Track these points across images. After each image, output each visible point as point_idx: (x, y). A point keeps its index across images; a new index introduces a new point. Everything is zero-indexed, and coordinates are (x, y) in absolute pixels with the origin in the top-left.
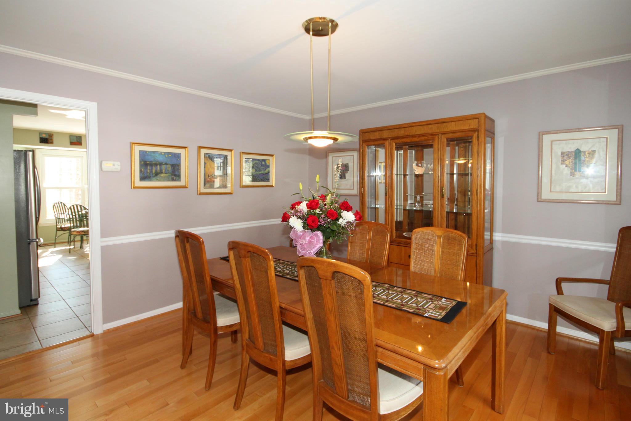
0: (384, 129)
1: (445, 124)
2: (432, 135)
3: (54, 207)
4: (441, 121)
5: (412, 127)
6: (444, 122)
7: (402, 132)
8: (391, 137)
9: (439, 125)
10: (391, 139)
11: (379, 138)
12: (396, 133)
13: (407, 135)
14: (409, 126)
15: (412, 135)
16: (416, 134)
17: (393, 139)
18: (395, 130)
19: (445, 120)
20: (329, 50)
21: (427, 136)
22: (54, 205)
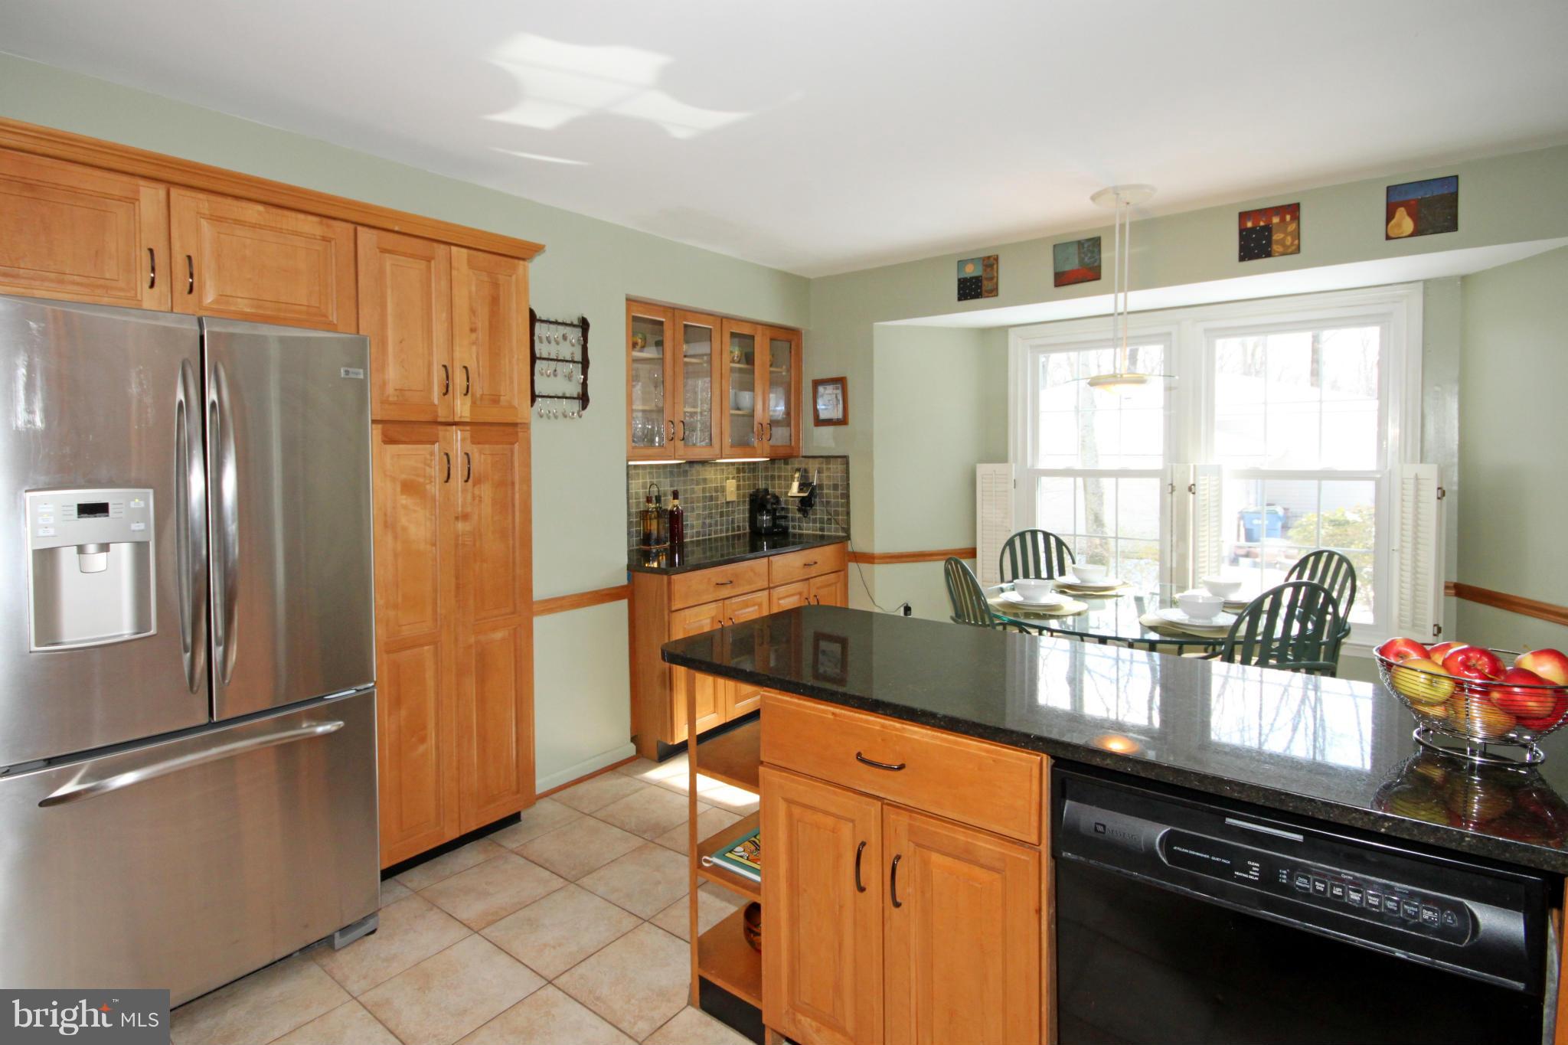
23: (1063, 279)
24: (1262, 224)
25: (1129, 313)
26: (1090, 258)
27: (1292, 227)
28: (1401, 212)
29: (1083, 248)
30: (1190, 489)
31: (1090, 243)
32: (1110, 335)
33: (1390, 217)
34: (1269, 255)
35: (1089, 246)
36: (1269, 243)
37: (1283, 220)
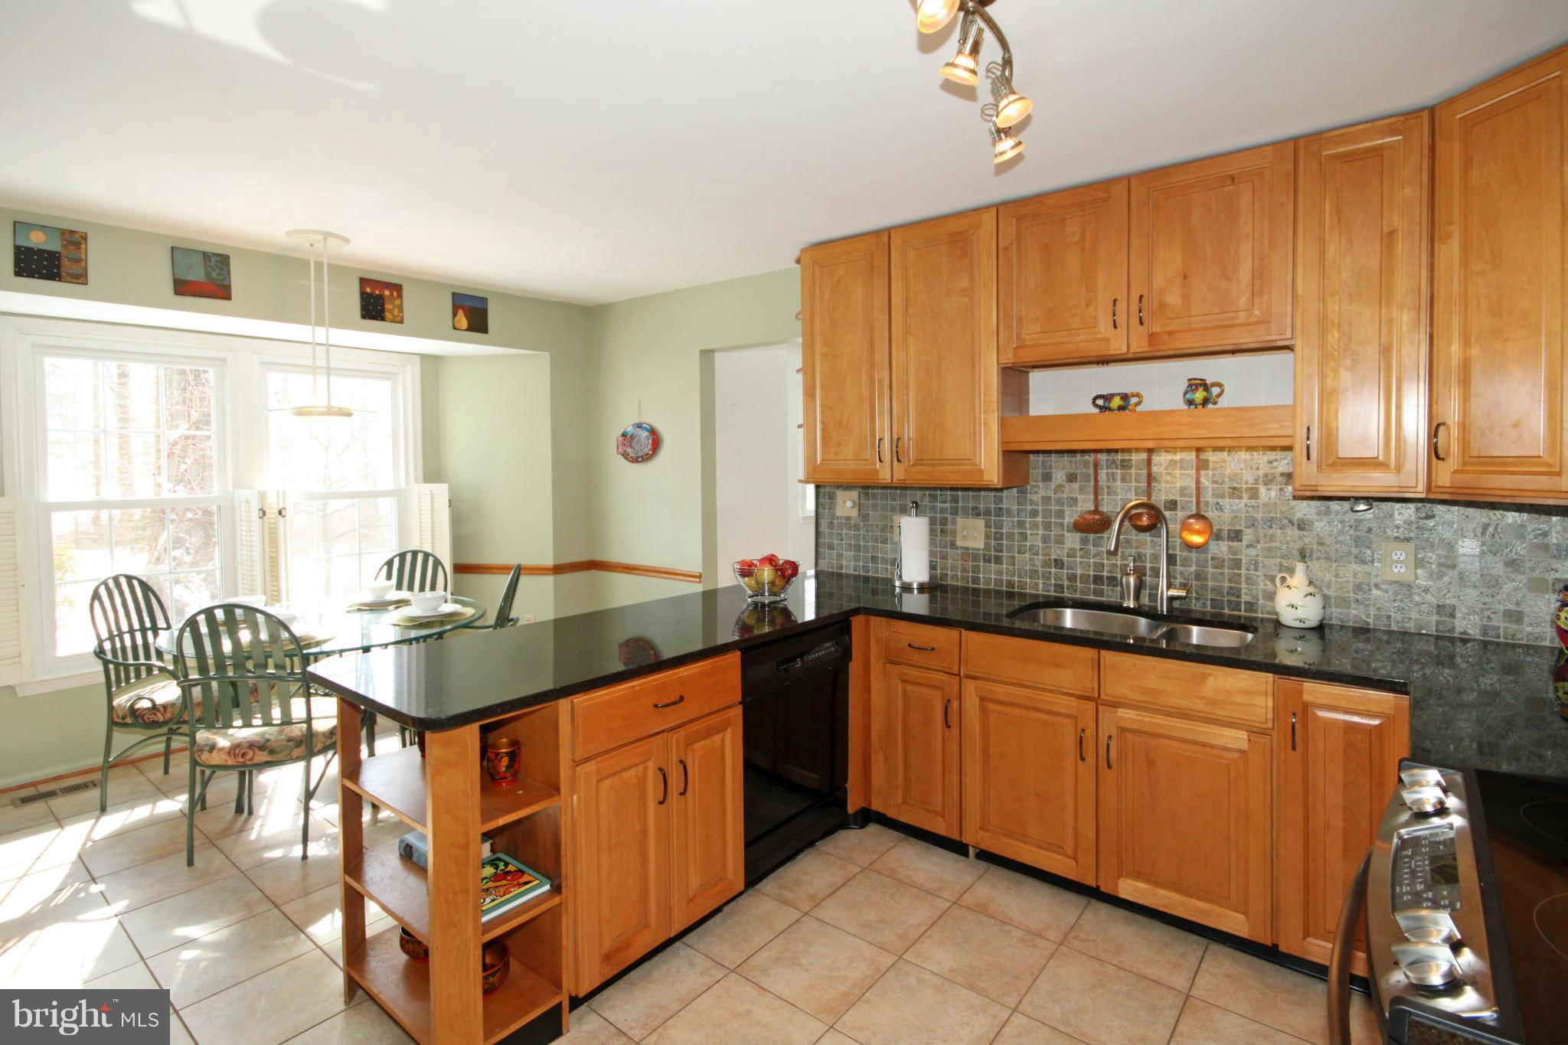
3: (96, 603)
22: (96, 596)
23: (184, 288)
24: (377, 292)
25: (317, 344)
26: (218, 275)
27: (397, 302)
28: (461, 313)
29: (210, 261)
30: (280, 513)
31: (218, 258)
32: (309, 362)
33: (455, 314)
34: (383, 319)
35: (217, 261)
36: (383, 310)
37: (392, 294)
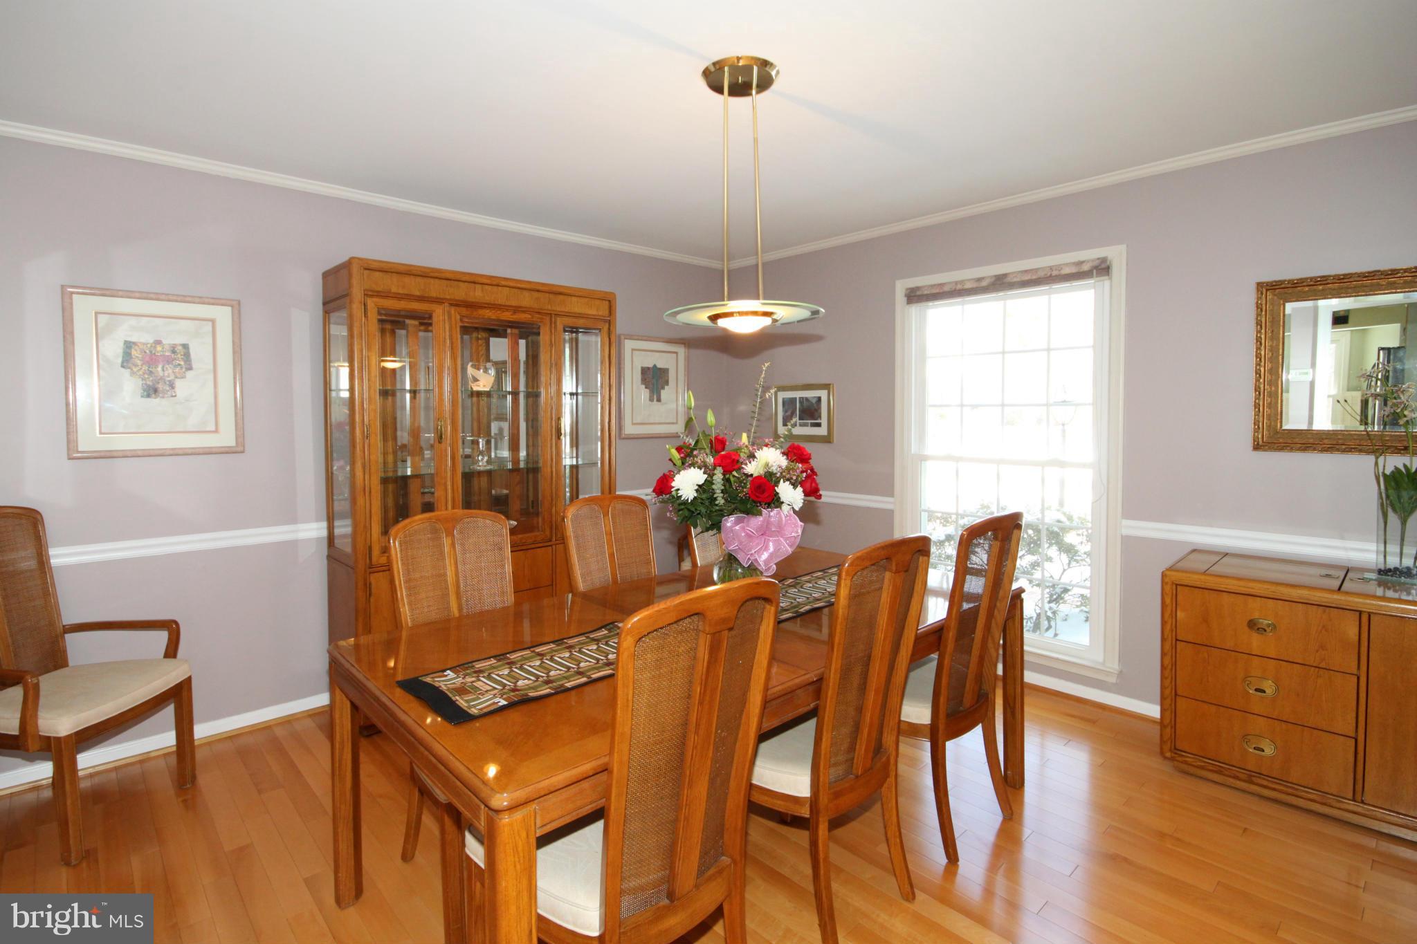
0: (432, 274)
1: (561, 297)
2: (539, 313)
4: (554, 289)
5: (500, 288)
6: (561, 294)
7: (478, 294)
8: (450, 300)
9: (551, 296)
10: (451, 305)
11: (418, 293)
12: (461, 292)
13: (488, 302)
14: (494, 283)
15: (500, 305)
16: (507, 304)
17: (456, 304)
18: (461, 284)
19: (562, 290)
20: (756, 140)
21: (531, 315)
